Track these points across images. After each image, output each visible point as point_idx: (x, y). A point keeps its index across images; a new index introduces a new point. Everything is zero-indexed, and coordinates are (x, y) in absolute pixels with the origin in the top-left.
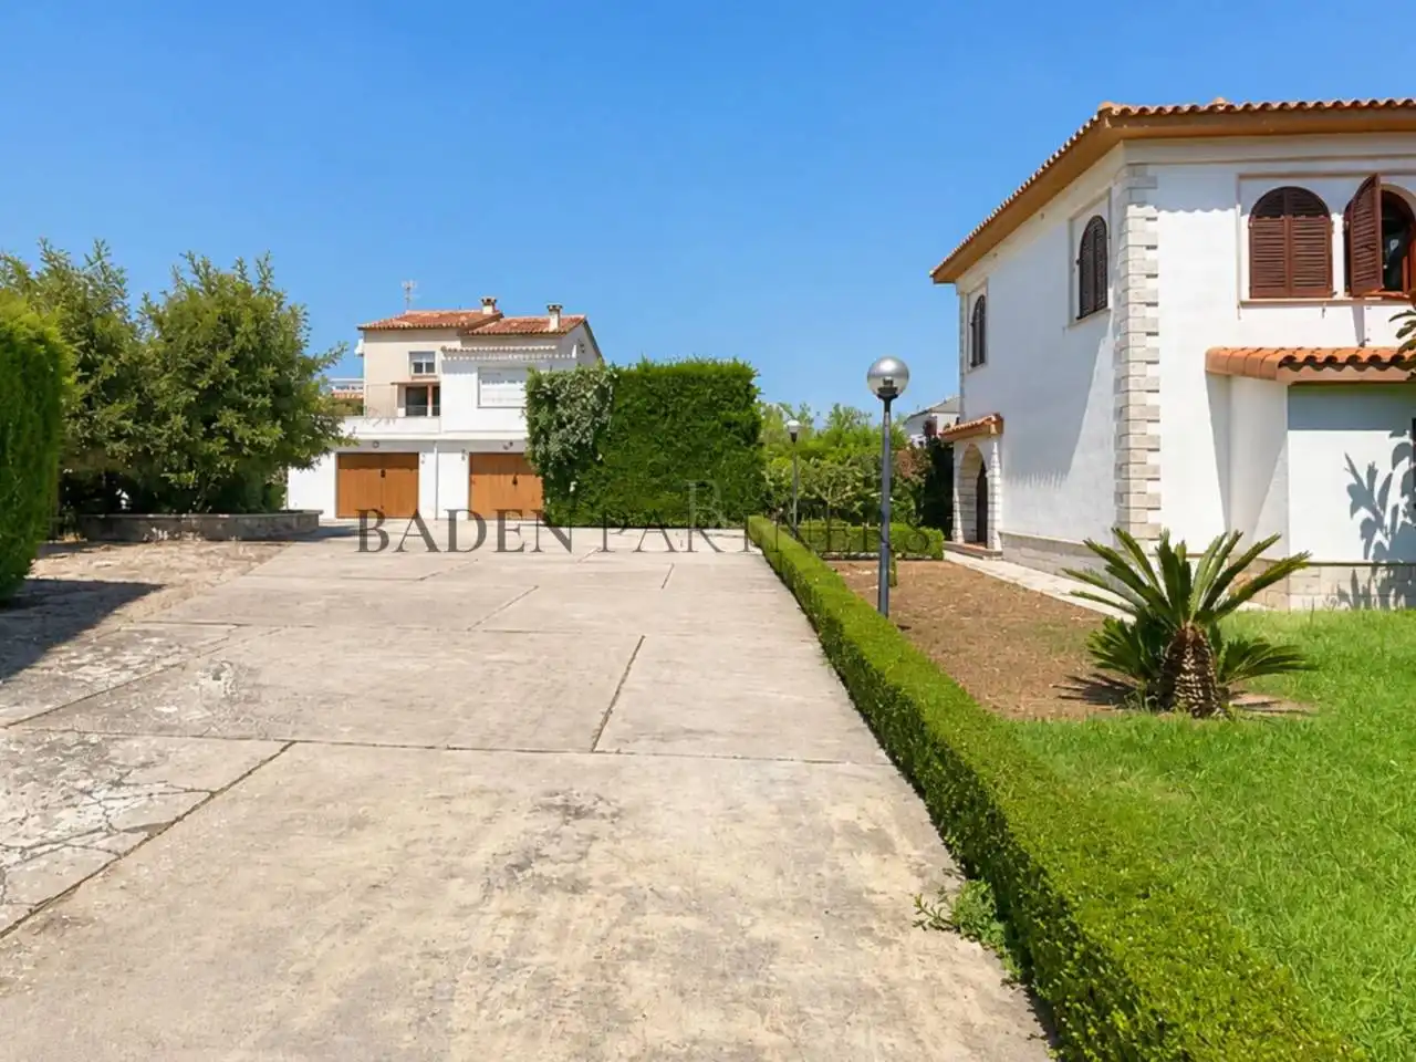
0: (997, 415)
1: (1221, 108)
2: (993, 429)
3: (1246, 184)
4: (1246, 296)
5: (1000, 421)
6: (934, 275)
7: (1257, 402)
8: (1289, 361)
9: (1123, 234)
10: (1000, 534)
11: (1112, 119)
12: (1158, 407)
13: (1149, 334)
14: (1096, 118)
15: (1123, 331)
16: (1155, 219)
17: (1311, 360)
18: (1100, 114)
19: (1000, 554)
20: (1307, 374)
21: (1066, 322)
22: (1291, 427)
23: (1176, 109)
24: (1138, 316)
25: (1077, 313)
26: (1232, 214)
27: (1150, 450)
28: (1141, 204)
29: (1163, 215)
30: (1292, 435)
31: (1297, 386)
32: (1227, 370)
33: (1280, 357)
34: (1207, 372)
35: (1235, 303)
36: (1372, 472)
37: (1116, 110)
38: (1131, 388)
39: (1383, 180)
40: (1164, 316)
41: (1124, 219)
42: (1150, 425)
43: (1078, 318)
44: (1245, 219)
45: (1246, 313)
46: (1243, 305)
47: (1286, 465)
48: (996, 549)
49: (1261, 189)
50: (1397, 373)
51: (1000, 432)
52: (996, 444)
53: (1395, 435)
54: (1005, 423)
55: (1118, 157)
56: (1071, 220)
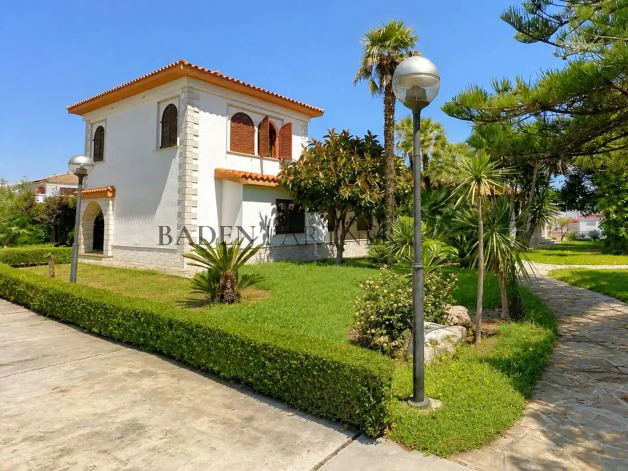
0: (112, 187)
1: (218, 75)
2: (110, 194)
3: (230, 107)
4: (229, 150)
5: (114, 191)
6: (70, 109)
7: (232, 190)
8: (244, 176)
9: (184, 115)
10: (111, 246)
11: (184, 66)
12: (197, 189)
13: (194, 159)
14: (177, 63)
15: (183, 156)
16: (198, 112)
17: (250, 177)
18: (180, 62)
19: (112, 257)
20: (250, 181)
21: (154, 149)
22: (244, 200)
23: (209, 71)
24: (191, 152)
25: (160, 145)
26: (225, 119)
27: (193, 207)
28: (193, 106)
29: (201, 112)
30: (244, 203)
31: (246, 186)
32: (222, 177)
33: (242, 174)
34: (215, 177)
35: (225, 151)
36: (266, 217)
37: (186, 63)
38: (187, 180)
39: (270, 119)
40: (201, 153)
41: (186, 110)
42: (193, 196)
43: (161, 148)
44: (229, 122)
45: (229, 156)
46: (228, 153)
48: (110, 254)
49: (234, 111)
50: (273, 184)
51: (114, 196)
52: (111, 202)
53: (272, 205)
54: (116, 192)
55: (184, 82)
56: (159, 103)
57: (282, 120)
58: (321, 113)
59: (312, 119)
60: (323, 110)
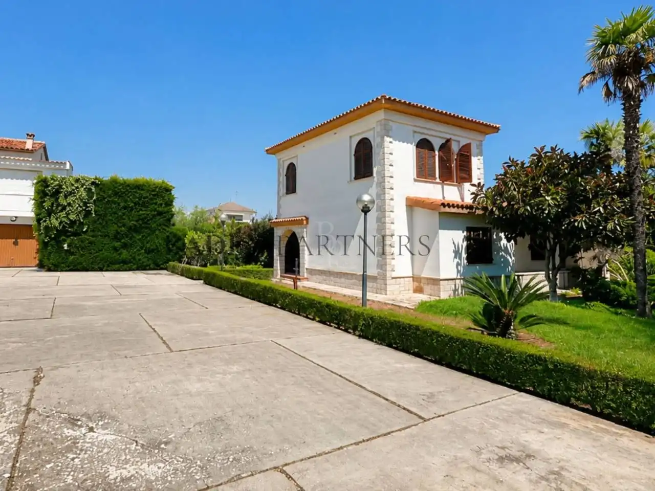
0: (305, 217)
2: (305, 222)
3: (416, 134)
4: (415, 177)
5: (307, 219)
6: (268, 151)
8: (443, 204)
9: (382, 147)
10: (307, 269)
11: (386, 99)
12: (394, 218)
13: (391, 189)
14: (379, 98)
15: (382, 187)
16: (391, 143)
18: (382, 96)
19: (307, 278)
20: (447, 209)
21: (347, 179)
22: (440, 228)
24: (388, 182)
25: (353, 175)
26: (411, 146)
27: (392, 235)
28: (388, 136)
29: (394, 142)
30: (441, 232)
31: (443, 214)
32: (413, 204)
33: (440, 203)
34: (406, 205)
35: (413, 179)
36: (458, 245)
38: (386, 210)
39: (450, 142)
40: (396, 182)
41: (383, 142)
42: (392, 225)
43: (355, 179)
44: (415, 147)
45: (417, 184)
46: (415, 180)
47: (438, 242)
48: (306, 276)
49: (419, 137)
50: (465, 211)
51: (307, 223)
52: (305, 230)
53: (463, 232)
54: (309, 220)
55: (380, 115)
56: (351, 137)
57: (459, 142)
58: (496, 129)
59: (487, 136)
60: (498, 126)
